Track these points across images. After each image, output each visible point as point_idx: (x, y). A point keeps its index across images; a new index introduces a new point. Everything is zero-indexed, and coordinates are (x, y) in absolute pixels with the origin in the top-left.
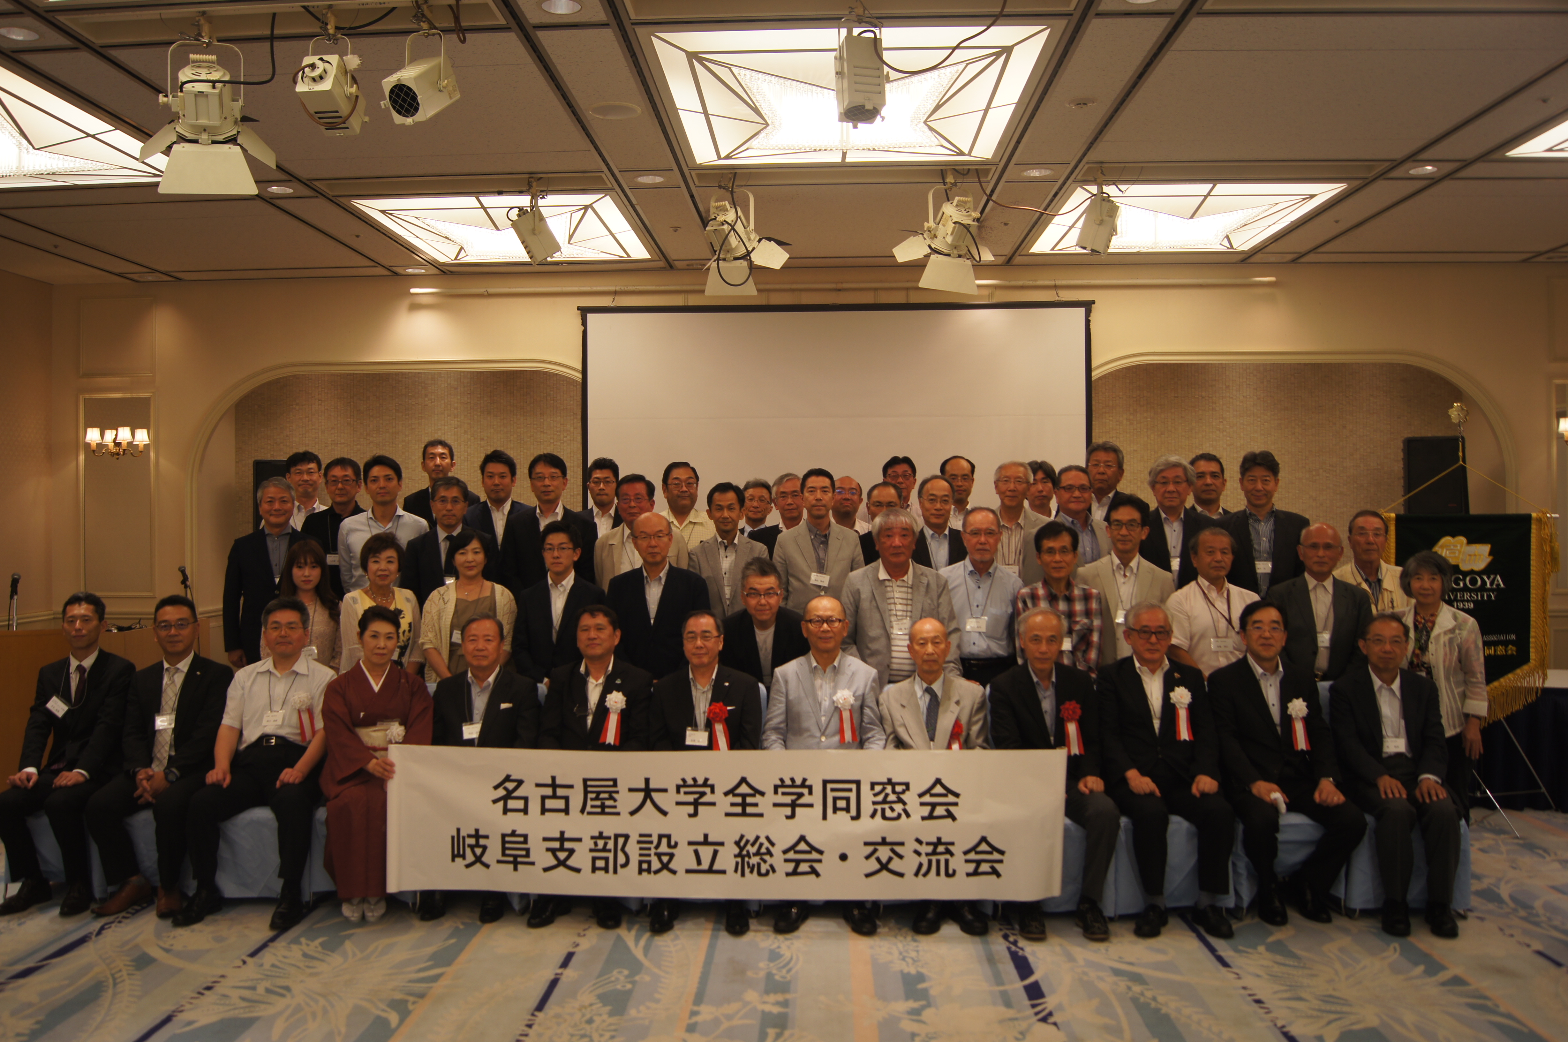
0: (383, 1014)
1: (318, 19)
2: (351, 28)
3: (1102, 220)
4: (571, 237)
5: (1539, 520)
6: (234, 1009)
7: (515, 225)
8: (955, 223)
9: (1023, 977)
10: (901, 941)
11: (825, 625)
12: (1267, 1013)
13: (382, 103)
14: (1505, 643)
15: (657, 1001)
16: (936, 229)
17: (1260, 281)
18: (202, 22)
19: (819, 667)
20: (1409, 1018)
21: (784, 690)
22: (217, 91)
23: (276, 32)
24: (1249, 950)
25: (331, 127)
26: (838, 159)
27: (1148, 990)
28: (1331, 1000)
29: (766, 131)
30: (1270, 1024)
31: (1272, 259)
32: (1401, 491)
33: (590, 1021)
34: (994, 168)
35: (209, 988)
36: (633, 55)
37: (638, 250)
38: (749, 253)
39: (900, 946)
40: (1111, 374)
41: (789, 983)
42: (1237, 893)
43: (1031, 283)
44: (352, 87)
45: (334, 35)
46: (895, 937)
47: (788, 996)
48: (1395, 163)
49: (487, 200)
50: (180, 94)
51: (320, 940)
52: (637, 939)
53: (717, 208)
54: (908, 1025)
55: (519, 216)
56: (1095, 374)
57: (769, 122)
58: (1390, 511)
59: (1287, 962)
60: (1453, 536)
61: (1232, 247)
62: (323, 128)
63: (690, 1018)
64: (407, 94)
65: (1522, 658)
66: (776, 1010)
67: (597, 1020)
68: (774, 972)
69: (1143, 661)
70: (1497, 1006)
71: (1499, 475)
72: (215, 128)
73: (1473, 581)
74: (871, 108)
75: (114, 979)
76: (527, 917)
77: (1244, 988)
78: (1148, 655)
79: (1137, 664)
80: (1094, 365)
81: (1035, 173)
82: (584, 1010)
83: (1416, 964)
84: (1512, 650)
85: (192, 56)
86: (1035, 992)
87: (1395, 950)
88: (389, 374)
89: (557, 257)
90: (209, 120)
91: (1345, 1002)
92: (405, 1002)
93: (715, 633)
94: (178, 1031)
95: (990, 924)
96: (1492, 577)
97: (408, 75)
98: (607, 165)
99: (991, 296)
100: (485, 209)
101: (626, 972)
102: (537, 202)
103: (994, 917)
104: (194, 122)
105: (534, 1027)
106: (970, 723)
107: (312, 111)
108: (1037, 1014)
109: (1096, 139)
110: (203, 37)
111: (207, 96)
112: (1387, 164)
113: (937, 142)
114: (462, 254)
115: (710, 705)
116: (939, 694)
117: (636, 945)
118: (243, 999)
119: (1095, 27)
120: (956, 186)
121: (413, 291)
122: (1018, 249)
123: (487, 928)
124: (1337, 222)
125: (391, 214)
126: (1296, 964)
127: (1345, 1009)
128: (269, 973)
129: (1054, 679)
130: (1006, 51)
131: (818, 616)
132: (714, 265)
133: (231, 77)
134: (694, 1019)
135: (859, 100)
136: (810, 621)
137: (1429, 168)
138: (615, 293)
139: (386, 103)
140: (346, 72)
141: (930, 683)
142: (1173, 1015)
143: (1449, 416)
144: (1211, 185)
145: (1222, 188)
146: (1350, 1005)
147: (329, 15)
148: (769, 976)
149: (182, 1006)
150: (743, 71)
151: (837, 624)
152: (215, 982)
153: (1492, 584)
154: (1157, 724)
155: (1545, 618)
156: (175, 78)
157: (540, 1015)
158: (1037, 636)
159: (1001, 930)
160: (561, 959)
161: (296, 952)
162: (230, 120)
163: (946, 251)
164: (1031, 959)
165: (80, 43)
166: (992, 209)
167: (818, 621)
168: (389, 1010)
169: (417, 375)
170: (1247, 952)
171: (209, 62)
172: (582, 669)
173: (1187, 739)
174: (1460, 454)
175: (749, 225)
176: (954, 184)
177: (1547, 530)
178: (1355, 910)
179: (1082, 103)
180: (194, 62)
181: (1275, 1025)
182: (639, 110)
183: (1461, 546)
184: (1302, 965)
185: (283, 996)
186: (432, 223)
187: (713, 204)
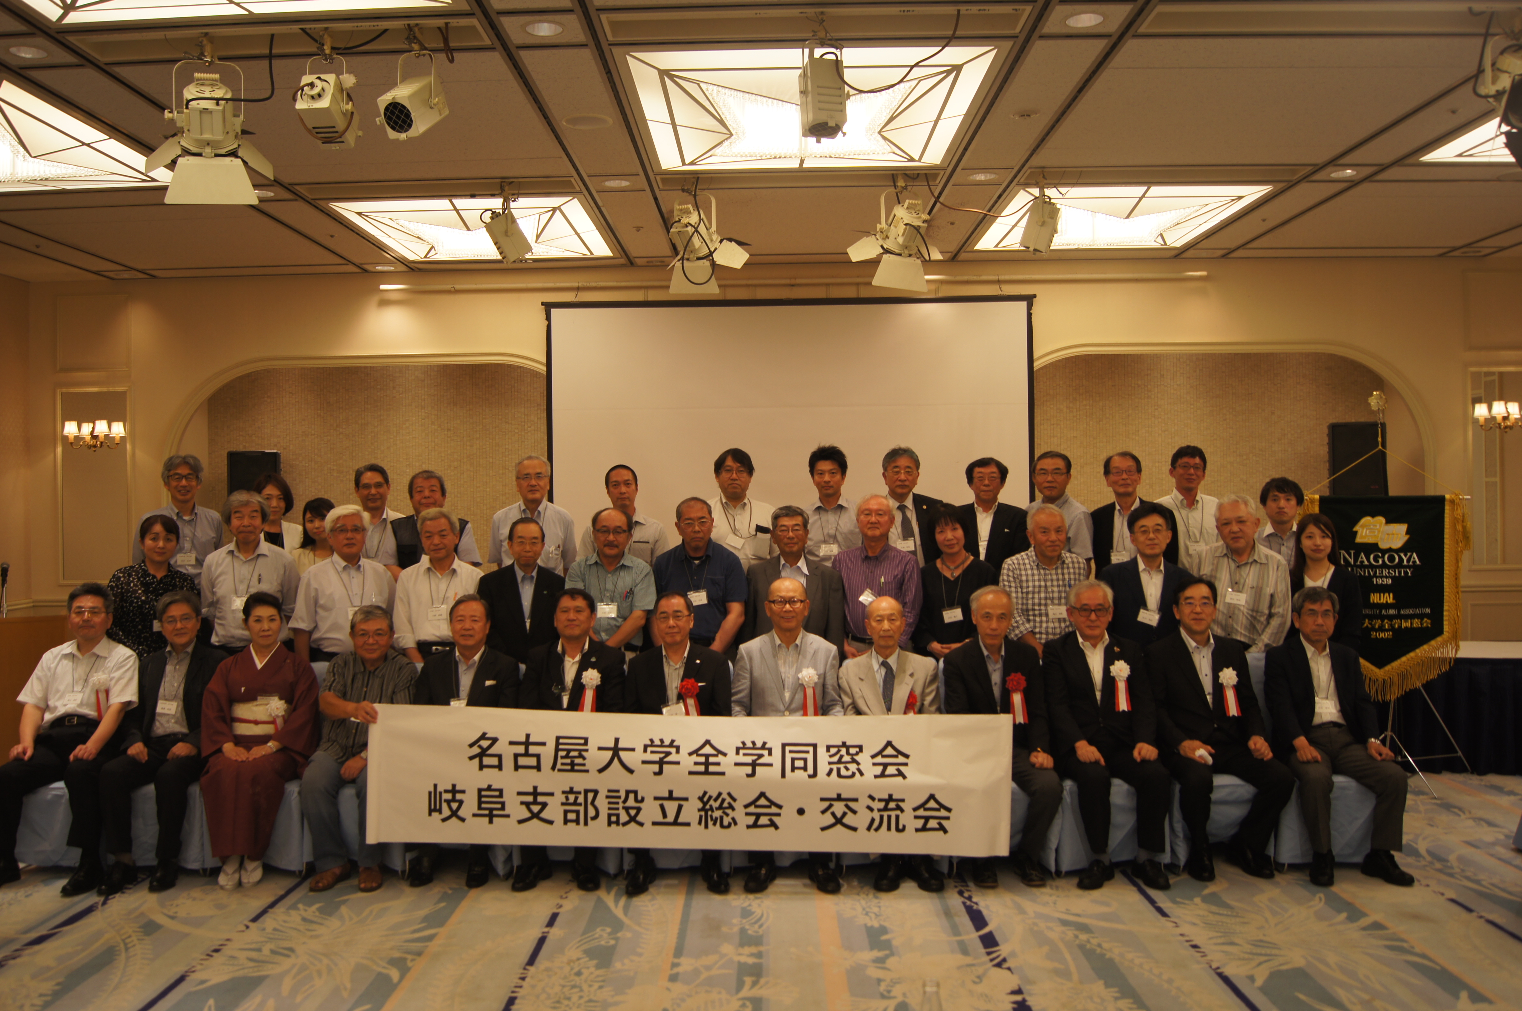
0: (385, 971)
1: (316, 41)
2: (346, 49)
3: (1044, 222)
4: (538, 237)
5: (1452, 502)
6: (243, 969)
7: (488, 227)
8: (906, 225)
9: (978, 928)
10: (864, 899)
11: (788, 606)
12: (1202, 956)
13: (377, 119)
14: (1421, 617)
15: (640, 955)
16: (888, 230)
17: (1192, 276)
18: (205, 42)
19: (783, 645)
20: (1332, 958)
21: (748, 667)
22: (220, 108)
23: (274, 51)
24: (1186, 902)
25: (327, 141)
26: (795, 164)
27: (1093, 938)
28: (1262, 944)
29: (730, 140)
30: (1207, 966)
31: (1204, 254)
32: (1326, 473)
33: (579, 974)
34: (942, 173)
35: (217, 951)
36: (609, 72)
37: (601, 248)
38: (711, 254)
39: (863, 902)
40: (1052, 364)
41: (761, 937)
42: (1173, 851)
43: (975, 278)
44: (347, 104)
45: (330, 55)
46: (858, 894)
47: (761, 948)
48: (1317, 168)
49: (460, 203)
50: (185, 111)
51: (317, 906)
52: (617, 902)
53: (681, 210)
54: (874, 972)
55: (492, 218)
56: (1037, 365)
57: (733, 132)
58: (1314, 493)
59: (1221, 912)
60: (1373, 516)
61: (1165, 244)
62: (319, 142)
63: (671, 969)
64: (401, 112)
65: (1436, 630)
66: (751, 961)
67: (586, 973)
68: (747, 927)
69: (1085, 637)
70: (1413, 947)
71: (1418, 460)
72: (219, 142)
73: (1391, 559)
74: (834, 125)
75: (126, 944)
76: (511, 882)
77: (1182, 935)
78: (1089, 632)
79: (1080, 640)
80: (1035, 356)
81: (981, 177)
82: (572, 964)
83: (1339, 912)
84: (1427, 623)
85: (196, 75)
86: (989, 941)
87: (1320, 899)
88: (358, 367)
89: (528, 256)
90: (213, 134)
91: (1274, 946)
92: (404, 960)
93: (686, 613)
94: (193, 989)
95: (946, 881)
96: (1409, 554)
97: (402, 93)
98: (577, 170)
99: (937, 290)
100: (457, 211)
101: (609, 930)
102: (509, 205)
103: (950, 875)
104: (198, 136)
105: (527, 980)
106: (923, 695)
107: (310, 127)
108: (992, 960)
109: (1038, 146)
110: (205, 56)
111: (211, 112)
112: (1310, 168)
113: (889, 150)
114: (433, 252)
115: (682, 681)
116: (894, 668)
117: (616, 905)
118: (251, 960)
119: (1039, 49)
120: (906, 189)
121: (382, 287)
122: (963, 246)
123: (474, 893)
124: (1264, 220)
125: (367, 216)
126: (1229, 913)
127: (1274, 952)
128: (272, 936)
129: (1003, 653)
130: (957, 69)
131: (781, 597)
132: (679, 264)
133: (233, 95)
134: (675, 970)
135: (823, 117)
136: (774, 602)
137: (1349, 171)
138: (578, 289)
139: (380, 120)
140: (342, 90)
141: (887, 657)
142: (1117, 959)
143: (1370, 404)
144: (1145, 188)
145: (1155, 190)
146: (1279, 949)
147: (326, 36)
148: (743, 931)
149: (194, 967)
150: (710, 87)
151: (798, 605)
152: (221, 945)
153: (1408, 561)
154: (1098, 695)
155: (1458, 593)
156: (180, 94)
157: (532, 969)
158: (988, 613)
159: (956, 887)
160: (546, 919)
161: (295, 917)
162: (232, 135)
163: (897, 251)
164: (985, 912)
165: (86, 61)
166: (940, 210)
167: (781, 602)
168: (390, 967)
169: (385, 368)
170: (1184, 904)
171: (213, 80)
172: (559, 648)
173: (1126, 709)
174: (1380, 439)
175: (711, 227)
176: (905, 188)
177: (1459, 511)
178: (1284, 865)
179: (1025, 115)
180: (198, 80)
181: (1211, 967)
182: (610, 121)
183: (1380, 526)
184: (1235, 914)
185: (288, 956)
186: (406, 224)
187: (677, 207)
